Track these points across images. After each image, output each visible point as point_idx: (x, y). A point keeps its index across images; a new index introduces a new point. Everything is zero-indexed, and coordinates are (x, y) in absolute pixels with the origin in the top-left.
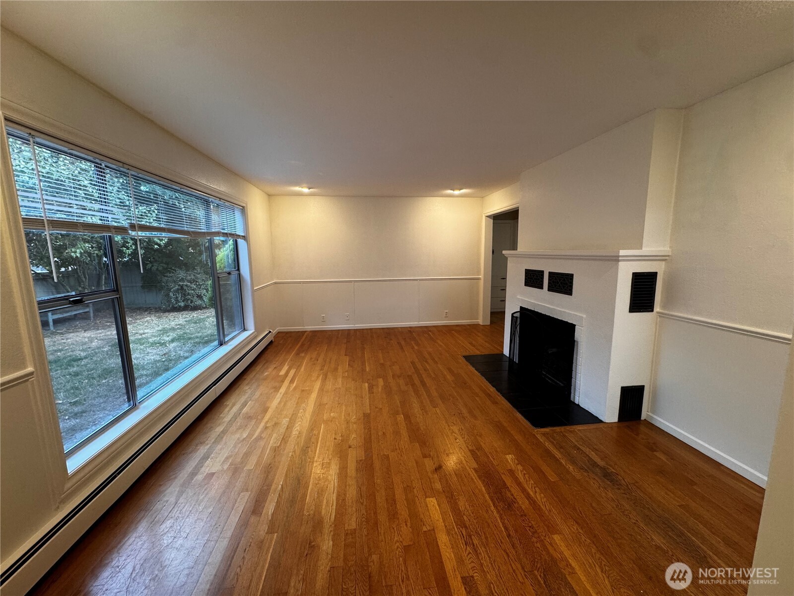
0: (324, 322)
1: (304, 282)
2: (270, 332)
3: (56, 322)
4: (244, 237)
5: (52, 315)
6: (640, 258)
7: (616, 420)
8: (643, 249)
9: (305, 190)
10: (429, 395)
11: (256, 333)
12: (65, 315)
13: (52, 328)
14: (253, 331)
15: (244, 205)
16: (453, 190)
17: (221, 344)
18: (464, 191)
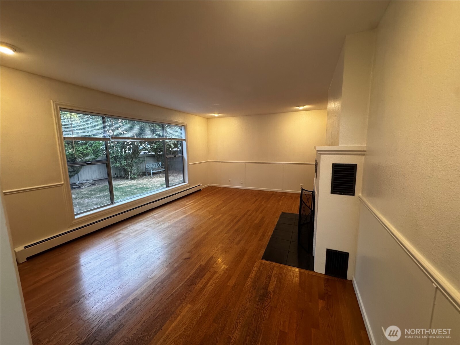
0: (230, 183)
1: (221, 162)
2: (200, 185)
3: (154, 174)
4: (185, 139)
5: (152, 171)
6: (337, 153)
7: (323, 272)
8: (340, 146)
9: (216, 115)
10: (234, 226)
11: (189, 184)
12: (157, 171)
13: (152, 175)
14: (187, 183)
15: (185, 125)
16: (299, 107)
17: (167, 187)
18: (306, 107)
